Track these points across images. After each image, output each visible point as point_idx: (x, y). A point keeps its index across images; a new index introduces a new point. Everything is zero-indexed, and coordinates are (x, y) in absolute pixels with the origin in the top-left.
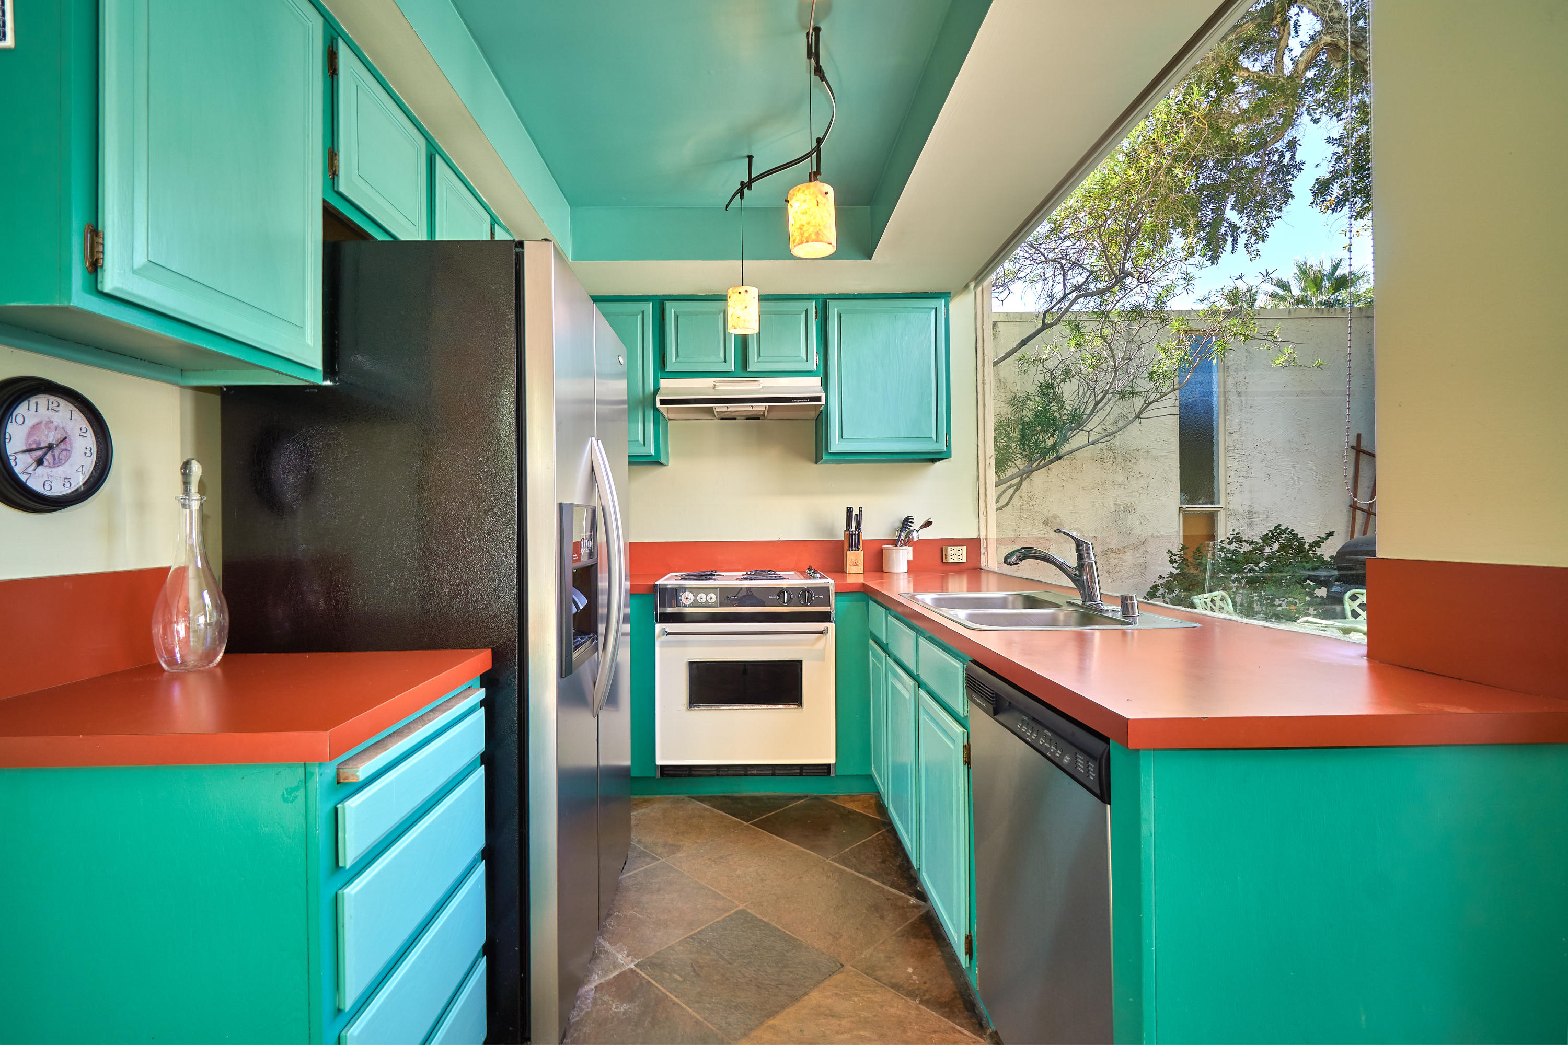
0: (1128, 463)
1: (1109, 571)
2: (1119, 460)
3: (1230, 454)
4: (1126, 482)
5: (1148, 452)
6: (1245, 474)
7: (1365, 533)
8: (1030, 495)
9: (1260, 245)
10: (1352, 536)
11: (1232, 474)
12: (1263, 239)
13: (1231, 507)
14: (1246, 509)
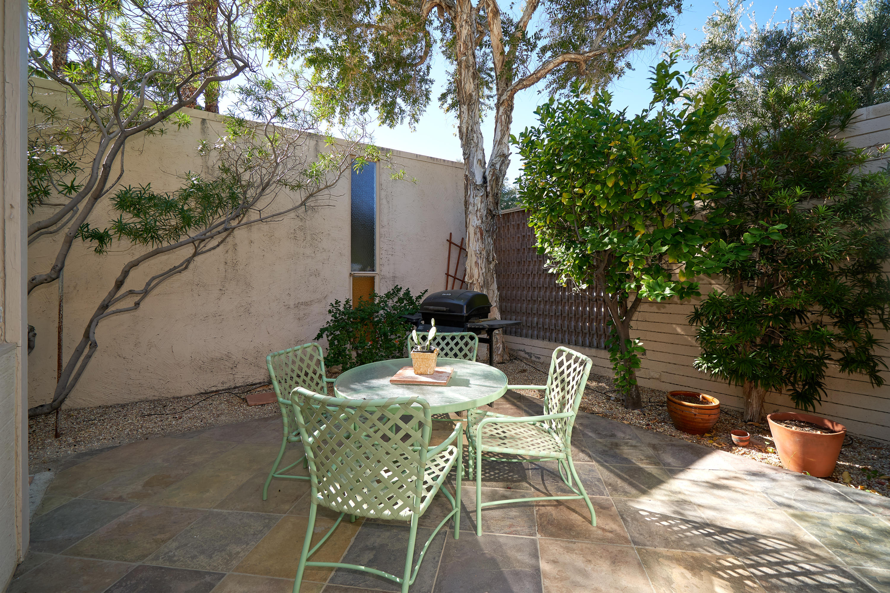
0: (315, 241)
1: (299, 319)
2: (309, 238)
3: (382, 239)
4: (313, 255)
5: (329, 234)
6: (391, 253)
7: (453, 289)
8: (235, 261)
9: (416, 124)
10: (447, 289)
11: (383, 252)
12: (417, 121)
13: (382, 273)
14: (391, 275)
